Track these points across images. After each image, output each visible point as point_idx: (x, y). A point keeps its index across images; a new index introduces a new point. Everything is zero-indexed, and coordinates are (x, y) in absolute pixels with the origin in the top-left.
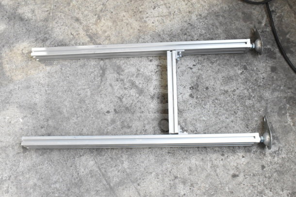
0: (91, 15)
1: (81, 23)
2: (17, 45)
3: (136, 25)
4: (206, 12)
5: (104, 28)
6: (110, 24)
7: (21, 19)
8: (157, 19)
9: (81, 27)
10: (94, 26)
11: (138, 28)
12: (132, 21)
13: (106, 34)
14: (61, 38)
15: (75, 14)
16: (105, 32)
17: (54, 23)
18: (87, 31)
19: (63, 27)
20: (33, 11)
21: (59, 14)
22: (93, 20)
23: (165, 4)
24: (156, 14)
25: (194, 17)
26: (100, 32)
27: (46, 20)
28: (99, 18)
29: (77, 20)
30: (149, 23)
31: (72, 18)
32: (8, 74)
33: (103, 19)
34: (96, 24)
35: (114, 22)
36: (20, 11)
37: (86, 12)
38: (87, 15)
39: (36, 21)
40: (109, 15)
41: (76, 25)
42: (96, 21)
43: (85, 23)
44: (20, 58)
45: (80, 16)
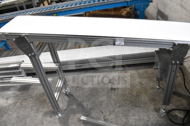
1: (103, 114)
2: (77, 115)
3: (124, 120)
4: (155, 122)
5: (111, 118)
6: (114, 117)
7: (82, 106)
8: (133, 120)
9: (102, 115)
10: (108, 116)
11: (125, 122)
13: (111, 120)
15: (102, 110)
16: (111, 119)
17: (93, 111)
18: (104, 117)
19: (96, 113)
20: (87, 105)
21: (96, 108)
22: (108, 114)
23: (138, 115)
24: (134, 118)
25: (150, 123)
26: (109, 119)
27: (91, 109)
28: (111, 114)
29: (102, 112)
30: (130, 121)
31: (100, 111)
32: (69, 124)
34: (109, 115)
35: (116, 117)
36: (83, 103)
37: (106, 110)
38: (106, 112)
39: (87, 108)
40: (115, 114)
41: (101, 114)
42: (109, 114)
43: (104, 114)
44: (76, 119)
45: (104, 111)
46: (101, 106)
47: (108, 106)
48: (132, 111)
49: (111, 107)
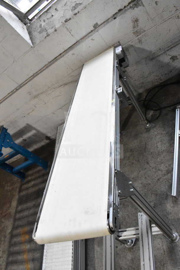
0: (157, 174)
1: (161, 178)
2: (168, 210)
3: (164, 154)
4: (162, 128)
5: (165, 167)
6: (163, 165)
8: (163, 146)
9: (163, 178)
11: (166, 153)
12: (162, 156)
13: (168, 166)
14: (167, 187)
16: (166, 167)
17: (158, 191)
18: (165, 175)
19: (161, 186)
21: (154, 188)
22: (160, 172)
23: (156, 143)
24: (161, 146)
25: (164, 132)
26: (166, 169)
27: (156, 195)
28: (159, 170)
29: (159, 180)
30: (164, 148)
31: (157, 182)
33: (160, 168)
34: (162, 171)
35: (162, 163)
37: (155, 176)
38: (157, 176)
39: (156, 200)
40: (158, 166)
41: (161, 180)
42: (160, 171)
43: (161, 176)
44: (176, 208)
45: (156, 179)
46: (150, 184)
47: (149, 176)
48: (152, 151)
49: (150, 172)
